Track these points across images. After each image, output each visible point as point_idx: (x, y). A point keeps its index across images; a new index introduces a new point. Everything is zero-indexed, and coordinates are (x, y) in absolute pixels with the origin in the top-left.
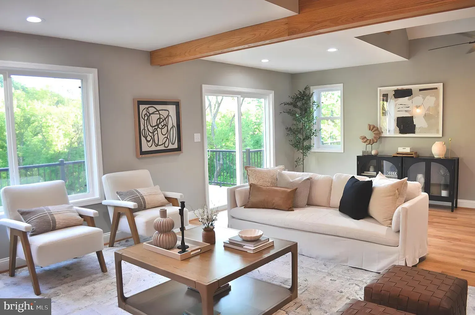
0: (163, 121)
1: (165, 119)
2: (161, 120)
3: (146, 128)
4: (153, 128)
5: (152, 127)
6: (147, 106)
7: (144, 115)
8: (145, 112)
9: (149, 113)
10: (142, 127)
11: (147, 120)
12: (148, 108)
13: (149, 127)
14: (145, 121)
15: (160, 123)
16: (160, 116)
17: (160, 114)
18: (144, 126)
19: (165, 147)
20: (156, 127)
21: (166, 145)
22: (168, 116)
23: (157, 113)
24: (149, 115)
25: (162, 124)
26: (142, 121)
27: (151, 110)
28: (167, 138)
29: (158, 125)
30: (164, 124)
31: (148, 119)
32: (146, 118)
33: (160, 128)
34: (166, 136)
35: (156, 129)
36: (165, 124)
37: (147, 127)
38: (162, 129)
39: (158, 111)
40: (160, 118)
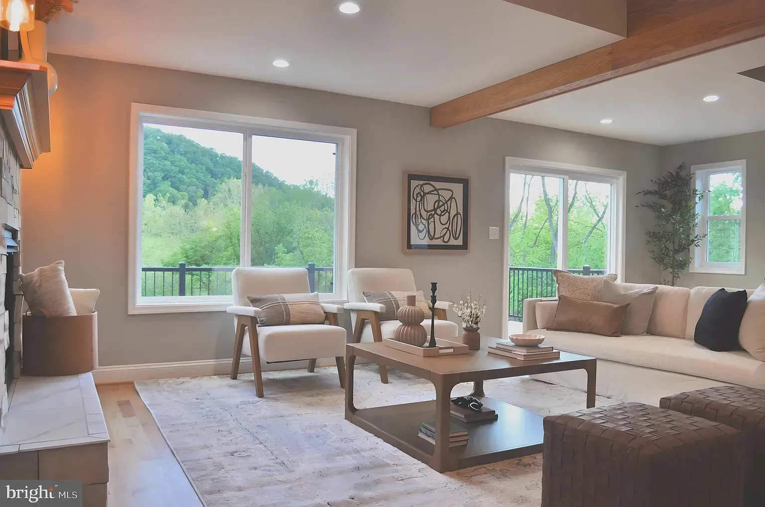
0: (443, 204)
1: (447, 202)
2: (441, 203)
3: (418, 213)
4: (429, 214)
5: (427, 212)
6: (422, 182)
7: (417, 195)
8: (418, 190)
9: (423, 192)
10: (413, 211)
11: (420, 202)
12: (422, 186)
13: (423, 212)
14: (418, 203)
15: (439, 207)
16: (439, 198)
17: (439, 195)
18: (416, 209)
19: (444, 242)
20: (433, 213)
21: (446, 239)
22: (451, 198)
23: (435, 192)
24: (423, 196)
25: (442, 209)
26: (413, 202)
27: (427, 188)
28: (448, 229)
29: (435, 210)
30: (444, 210)
31: (421, 200)
32: (419, 199)
33: (438, 214)
34: (447, 226)
35: (433, 216)
36: (446, 209)
37: (420, 211)
38: (440, 215)
39: (437, 190)
40: (439, 201)
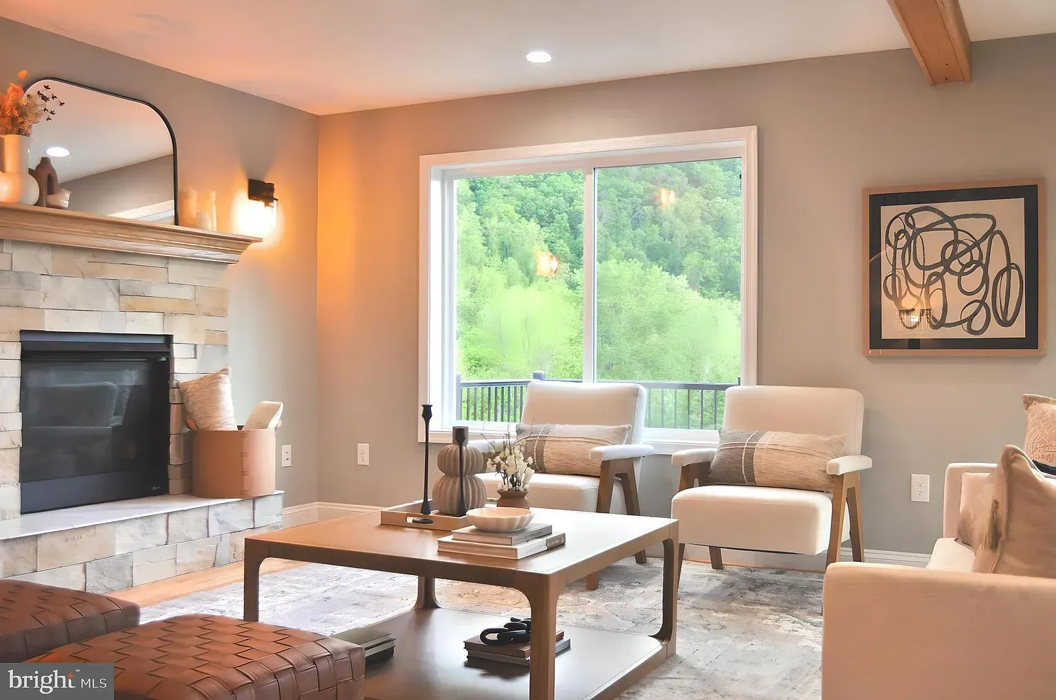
0: (969, 249)
1: (977, 244)
2: (961, 248)
3: (900, 273)
4: (928, 273)
5: (924, 268)
6: (908, 208)
7: (897, 236)
8: (898, 225)
9: (912, 227)
10: (886, 269)
11: (904, 249)
12: (908, 215)
13: (912, 269)
14: (899, 252)
15: (955, 256)
16: (956, 235)
17: (956, 230)
18: (894, 265)
19: (970, 331)
20: (940, 269)
21: (978, 324)
22: (991, 233)
23: (947, 225)
24: (912, 235)
25: (966, 259)
26: (886, 252)
27: (924, 219)
28: (982, 302)
29: (946, 263)
30: (972, 261)
31: (908, 244)
32: (902, 242)
33: (952, 272)
34: (979, 296)
35: (940, 276)
36: (976, 258)
37: (905, 267)
38: (961, 274)
39: (950, 220)
40: (956, 242)
